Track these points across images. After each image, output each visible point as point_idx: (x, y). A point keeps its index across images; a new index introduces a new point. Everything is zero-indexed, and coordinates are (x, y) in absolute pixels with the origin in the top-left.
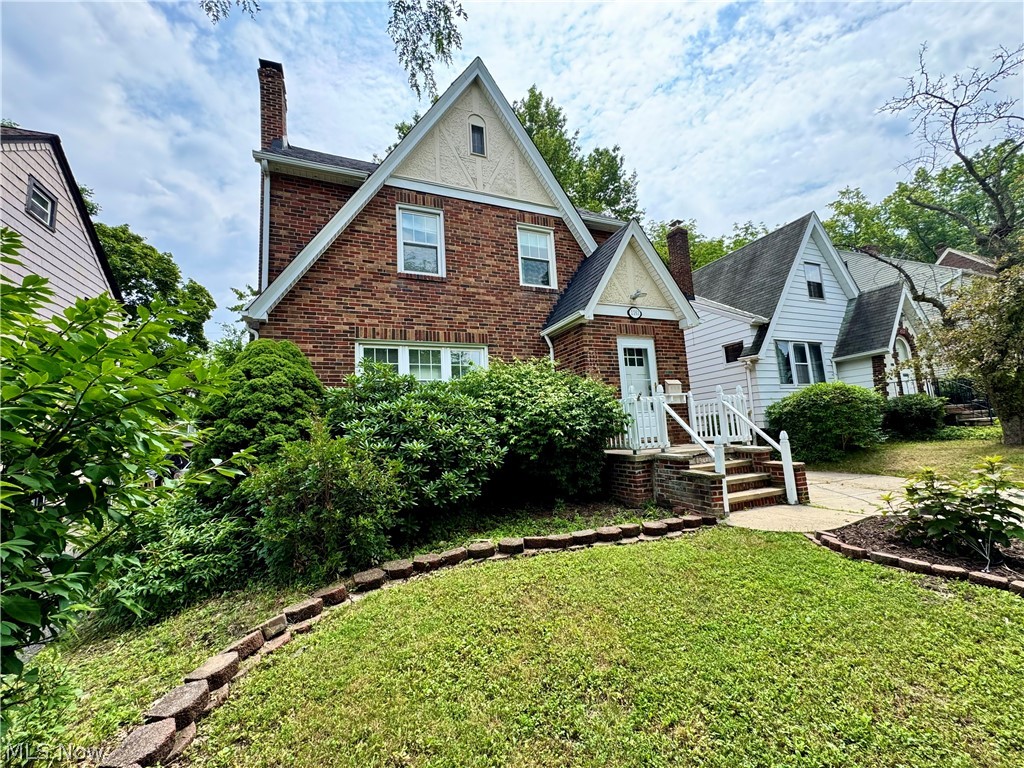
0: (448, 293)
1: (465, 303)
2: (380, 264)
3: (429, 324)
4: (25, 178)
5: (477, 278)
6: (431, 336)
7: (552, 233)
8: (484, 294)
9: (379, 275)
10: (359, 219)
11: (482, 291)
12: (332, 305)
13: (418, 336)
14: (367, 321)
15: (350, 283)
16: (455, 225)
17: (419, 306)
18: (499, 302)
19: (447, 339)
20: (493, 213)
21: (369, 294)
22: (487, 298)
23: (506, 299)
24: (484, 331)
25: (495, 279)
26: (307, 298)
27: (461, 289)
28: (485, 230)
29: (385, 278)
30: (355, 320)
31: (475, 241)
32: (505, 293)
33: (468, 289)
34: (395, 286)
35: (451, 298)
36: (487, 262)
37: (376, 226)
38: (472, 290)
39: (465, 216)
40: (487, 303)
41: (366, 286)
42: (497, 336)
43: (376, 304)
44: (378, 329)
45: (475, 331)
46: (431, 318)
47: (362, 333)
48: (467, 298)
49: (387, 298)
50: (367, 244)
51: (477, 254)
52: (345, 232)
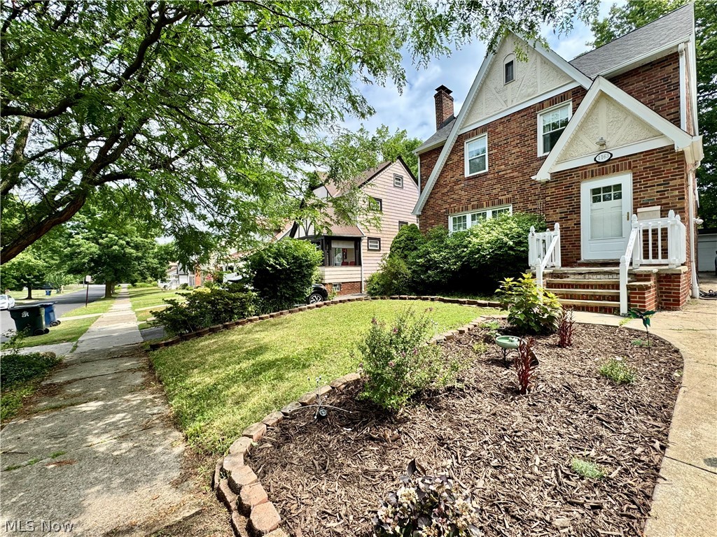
0: (489, 179)
1: (499, 182)
2: (457, 176)
3: (479, 200)
4: (392, 176)
5: (506, 165)
6: (480, 206)
7: (571, 103)
8: (510, 173)
9: (456, 182)
10: (449, 159)
11: (508, 171)
12: (440, 202)
13: (473, 207)
14: (452, 205)
15: (446, 190)
16: (493, 138)
17: (474, 192)
18: (520, 174)
19: (488, 205)
20: (519, 116)
21: (452, 193)
22: (512, 175)
23: (525, 171)
24: (510, 196)
25: (517, 161)
26: (432, 201)
27: (496, 175)
28: (512, 131)
29: (459, 183)
30: (448, 206)
31: (505, 142)
32: (525, 167)
33: (500, 174)
34: (463, 185)
35: (490, 182)
36: (513, 152)
37: (455, 158)
38: (502, 173)
39: (500, 128)
40: (512, 178)
41: (452, 190)
42: (518, 196)
43: (455, 197)
44: (456, 208)
45: (503, 197)
46: (479, 196)
47: (450, 211)
48: (500, 179)
49: (460, 192)
50: (452, 169)
51: (506, 149)
52: (444, 167)
